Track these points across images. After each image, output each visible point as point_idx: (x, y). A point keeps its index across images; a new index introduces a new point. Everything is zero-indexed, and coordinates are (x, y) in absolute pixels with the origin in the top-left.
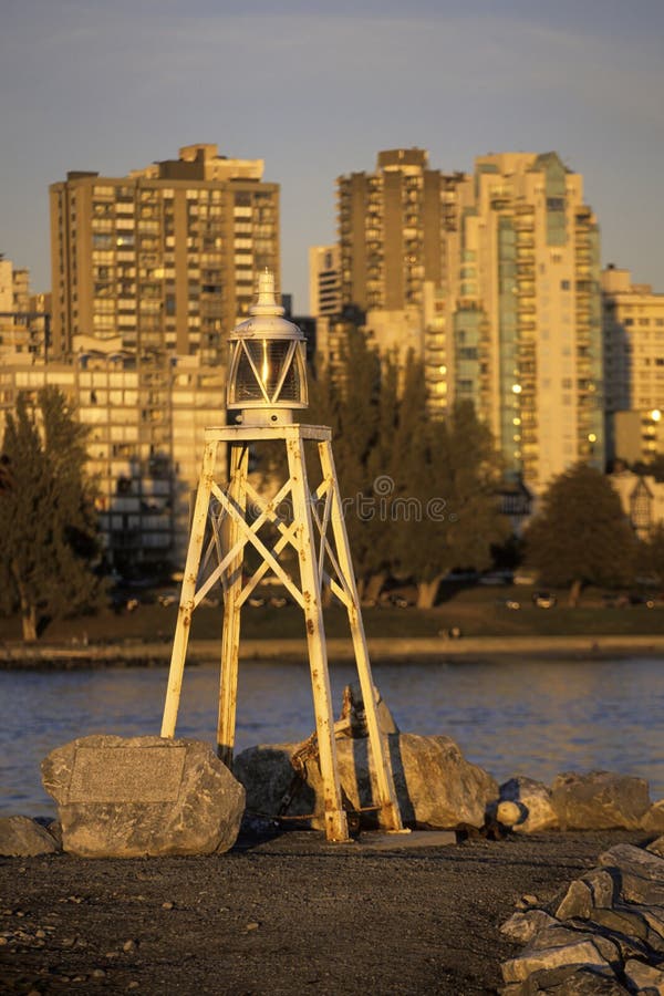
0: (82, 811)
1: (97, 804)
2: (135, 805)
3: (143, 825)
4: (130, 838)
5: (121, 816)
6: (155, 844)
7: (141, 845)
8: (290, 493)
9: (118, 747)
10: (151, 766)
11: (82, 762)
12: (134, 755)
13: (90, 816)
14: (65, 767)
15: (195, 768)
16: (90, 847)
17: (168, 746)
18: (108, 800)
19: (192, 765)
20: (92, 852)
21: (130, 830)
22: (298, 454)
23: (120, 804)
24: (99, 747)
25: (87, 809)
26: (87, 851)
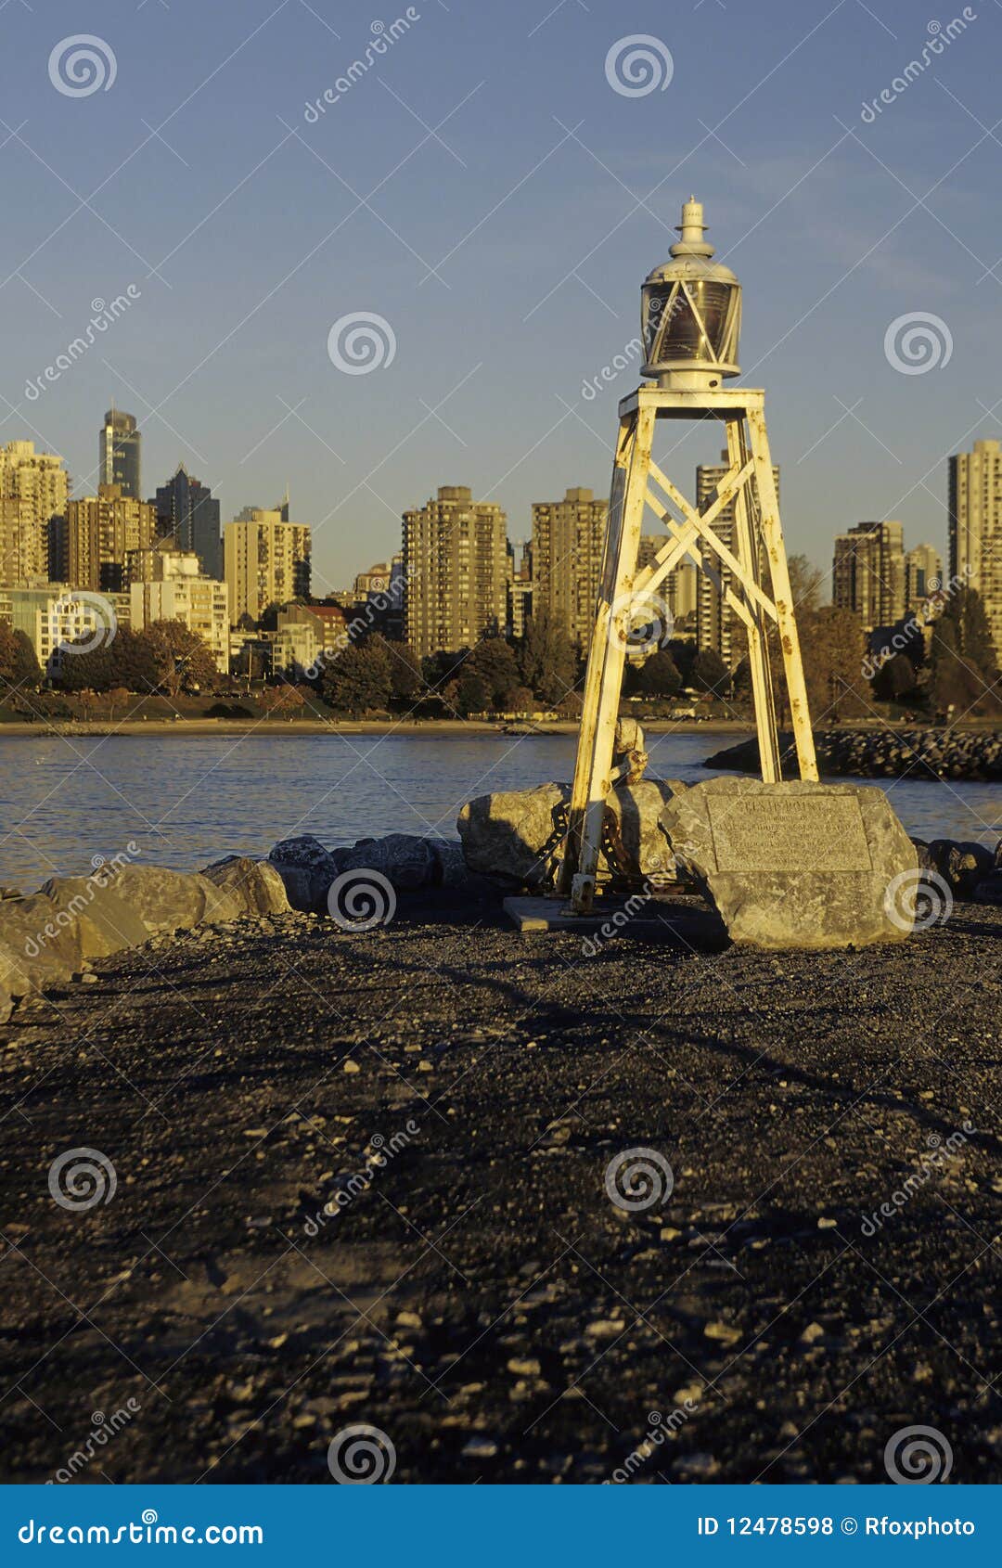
0: (744, 883)
1: (761, 874)
2: (814, 874)
3: (836, 903)
4: (824, 921)
5: (800, 890)
6: (864, 930)
7: (842, 930)
8: (753, 478)
9: (761, 794)
10: (817, 821)
11: (719, 816)
12: (788, 806)
13: (759, 891)
14: (697, 821)
15: (880, 824)
16: (774, 935)
17: (830, 794)
18: (775, 868)
19: (876, 820)
20: (776, 942)
21: (822, 911)
22: (763, 428)
23: (795, 875)
24: (735, 794)
25: (751, 882)
26: (770, 939)
